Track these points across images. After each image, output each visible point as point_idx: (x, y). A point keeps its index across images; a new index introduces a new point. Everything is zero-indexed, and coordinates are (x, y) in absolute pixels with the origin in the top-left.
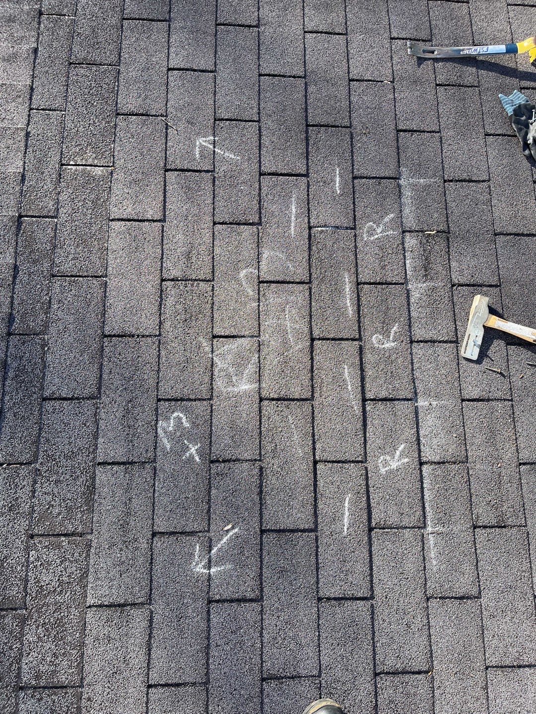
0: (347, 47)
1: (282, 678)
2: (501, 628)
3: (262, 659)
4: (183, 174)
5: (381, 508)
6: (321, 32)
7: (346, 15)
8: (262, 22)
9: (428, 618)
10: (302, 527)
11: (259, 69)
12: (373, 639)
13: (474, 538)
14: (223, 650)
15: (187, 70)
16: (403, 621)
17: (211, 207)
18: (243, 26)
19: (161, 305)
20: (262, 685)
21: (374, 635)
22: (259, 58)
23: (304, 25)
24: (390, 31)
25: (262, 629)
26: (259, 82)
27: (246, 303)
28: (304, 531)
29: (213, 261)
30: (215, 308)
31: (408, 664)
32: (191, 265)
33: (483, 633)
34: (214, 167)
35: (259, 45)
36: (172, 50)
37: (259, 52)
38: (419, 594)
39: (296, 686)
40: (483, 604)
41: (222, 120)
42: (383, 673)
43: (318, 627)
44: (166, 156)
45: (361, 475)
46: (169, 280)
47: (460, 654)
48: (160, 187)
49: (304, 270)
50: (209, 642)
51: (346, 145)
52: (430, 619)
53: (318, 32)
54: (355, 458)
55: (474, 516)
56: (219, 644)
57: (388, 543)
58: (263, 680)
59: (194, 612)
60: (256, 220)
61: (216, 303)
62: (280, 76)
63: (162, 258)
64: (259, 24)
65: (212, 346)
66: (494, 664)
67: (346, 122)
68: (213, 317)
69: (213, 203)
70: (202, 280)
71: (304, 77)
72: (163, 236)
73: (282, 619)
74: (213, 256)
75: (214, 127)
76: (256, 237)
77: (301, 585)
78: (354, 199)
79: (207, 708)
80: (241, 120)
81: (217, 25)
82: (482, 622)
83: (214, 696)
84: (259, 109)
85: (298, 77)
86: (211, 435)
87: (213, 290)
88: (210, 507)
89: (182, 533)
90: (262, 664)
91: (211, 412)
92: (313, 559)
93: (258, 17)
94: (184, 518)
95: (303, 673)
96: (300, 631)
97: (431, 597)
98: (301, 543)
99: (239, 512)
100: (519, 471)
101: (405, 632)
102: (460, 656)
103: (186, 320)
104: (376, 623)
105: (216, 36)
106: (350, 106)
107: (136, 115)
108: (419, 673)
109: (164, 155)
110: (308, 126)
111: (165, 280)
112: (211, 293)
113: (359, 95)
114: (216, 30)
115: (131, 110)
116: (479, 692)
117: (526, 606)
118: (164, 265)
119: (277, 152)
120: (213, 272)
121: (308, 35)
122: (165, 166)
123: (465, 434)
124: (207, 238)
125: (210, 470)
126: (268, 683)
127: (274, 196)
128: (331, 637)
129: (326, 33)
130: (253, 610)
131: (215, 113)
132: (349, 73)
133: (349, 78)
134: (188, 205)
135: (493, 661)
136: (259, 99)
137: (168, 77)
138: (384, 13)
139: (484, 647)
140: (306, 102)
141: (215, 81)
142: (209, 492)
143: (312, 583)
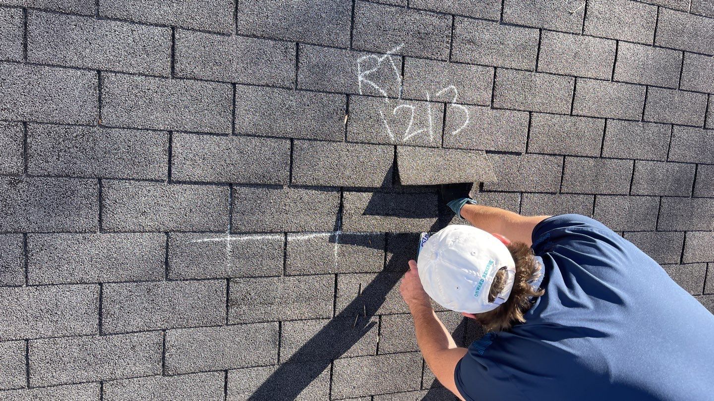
0: (621, 195)
1: (100, 90)
2: (138, 298)
3: (118, 72)
4: (536, 44)
5: (250, 196)
6: (633, 174)
7: (644, 196)
8: (646, 125)
9: (150, 232)
10: (237, 122)
11: (611, 119)
12: (133, 179)
13: (219, 279)
14: (128, 35)
15: (616, 56)
16: (148, 209)
17: (508, 66)
18: (644, 108)
19: (434, 12)
20: (93, 70)
21: (137, 180)
22: (619, 119)
23: (640, 160)
24: (629, 231)
25: (146, 76)
26: (601, 118)
27: (429, 89)
28: (233, 124)
29: (465, 63)
30: (427, 61)
31: (109, 211)
32: (463, 43)
33: (134, 282)
34: (540, 72)
35: (628, 120)
36: (632, 45)
37: (623, 120)
38: (172, 225)
39: (92, 103)
40: (159, 283)
41: (575, 83)
42: (100, 187)
43: (145, 129)
44: (551, 30)
45: (279, 181)
46: (453, 22)
47: (115, 259)
48: (529, 23)
49: (453, 144)
50: (137, 23)
51: (547, 188)
52: (148, 234)
53: (633, 172)
54: (294, 177)
55: (238, 279)
56: (134, 33)
57: (218, 200)
58: (99, 72)
59: (165, 11)
60: (495, 106)
61: (431, 62)
62: (604, 137)
63: (471, 18)
64: (644, 121)
65: (396, 55)
66: (105, 290)
67: (564, 190)
68: (420, 58)
69: (511, 69)
70: (451, 52)
71: (601, 157)
72: (489, 20)
73: (155, 96)
74: (470, 64)
75: (571, 76)
76: (482, 104)
77: (184, 117)
78: (505, 192)
79: (74, 14)
80: (573, 99)
81: (647, 86)
82: (144, 281)
83: (85, 23)
84: (581, 116)
85: (602, 152)
86: (321, 45)
87: (442, 60)
88: (258, 37)
89: (236, 8)
90: (114, 72)
91: (340, 48)
92: (206, 130)
93: (649, 122)
94: (250, 13)
95: (104, 111)
96: (143, 112)
97: (168, 237)
98: (222, 120)
99: (252, 64)
100: (275, 321)
101: (138, 209)
102: (114, 259)
103: (419, 33)
104: (147, 183)
105: (639, 84)
106: (576, 194)
107: (586, 9)
108: (100, 221)
109: (553, 29)
110: (565, 156)
111: (454, 18)
112: (440, 58)
113: (584, 202)
114: (643, 85)
115: (590, 4)
116: (78, 276)
117: (156, 322)
118: (466, 19)
119: (547, 129)
120: (457, 62)
121: (632, 162)
122: (544, 29)
123: (308, 275)
124: (486, 60)
125: (290, 41)
126: (96, 76)
127: (512, 123)
128: (137, 141)
129: (633, 177)
130: (164, 69)
131: (581, 77)
132: (601, 195)
133: (597, 194)
134: (512, 46)
135: (107, 290)
136: (588, 117)
137: (612, 39)
138: (643, 227)
139: (121, 282)
140: (582, 156)
141: (605, 80)
142: (271, 39)
143: (186, 126)
